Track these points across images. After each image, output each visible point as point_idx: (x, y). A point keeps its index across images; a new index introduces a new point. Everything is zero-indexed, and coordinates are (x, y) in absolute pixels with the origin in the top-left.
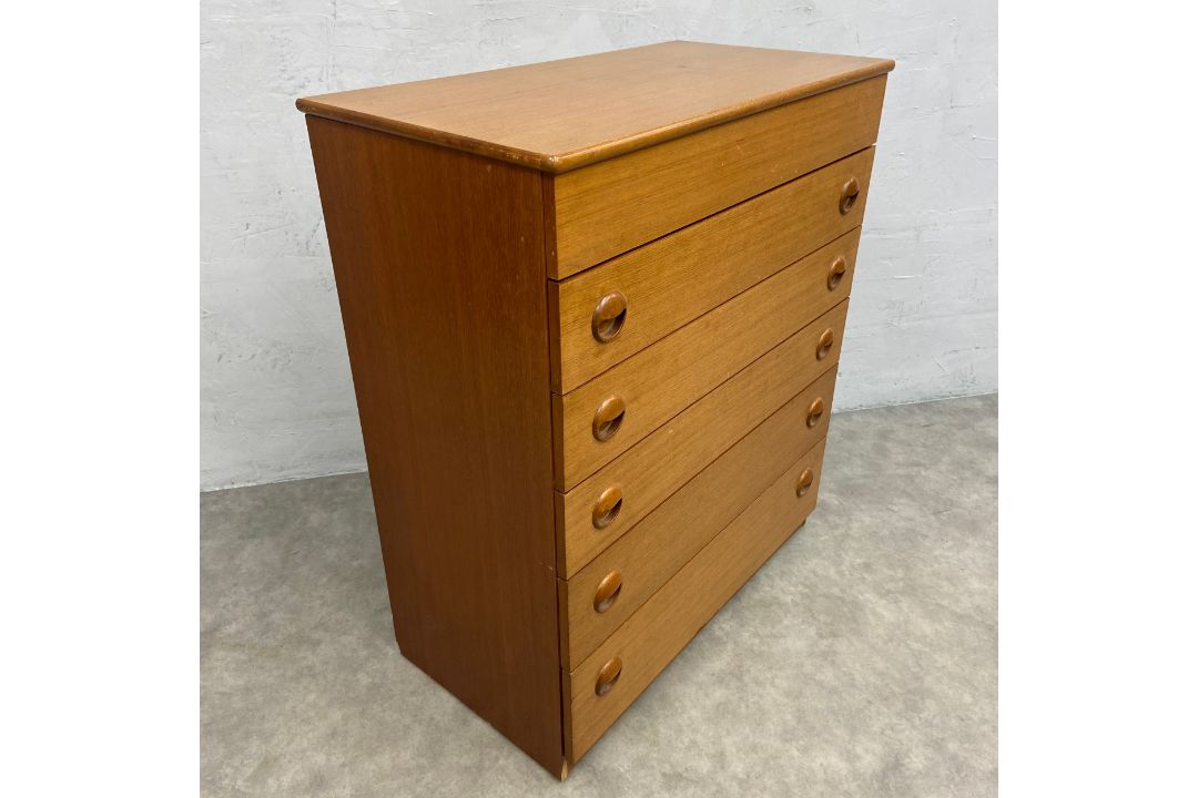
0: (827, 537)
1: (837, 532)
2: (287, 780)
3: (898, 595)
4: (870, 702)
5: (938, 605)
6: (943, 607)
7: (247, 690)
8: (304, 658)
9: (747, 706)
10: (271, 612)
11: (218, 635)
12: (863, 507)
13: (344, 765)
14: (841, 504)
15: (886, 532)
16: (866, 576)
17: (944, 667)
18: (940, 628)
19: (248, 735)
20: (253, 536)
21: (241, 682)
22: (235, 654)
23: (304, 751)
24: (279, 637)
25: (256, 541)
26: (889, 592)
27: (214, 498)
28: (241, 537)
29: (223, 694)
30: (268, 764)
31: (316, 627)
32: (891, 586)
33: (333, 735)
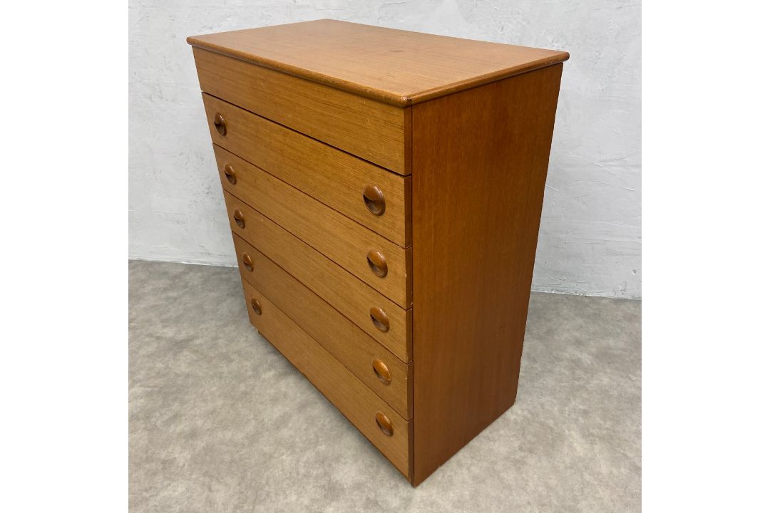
0: (567, 384)
1: (576, 383)
2: (179, 429)
3: (597, 439)
4: (529, 503)
5: (625, 455)
6: (627, 458)
7: (188, 376)
8: (222, 367)
9: (443, 476)
10: (220, 338)
11: (191, 343)
12: (608, 371)
13: (208, 430)
14: (592, 364)
15: (615, 393)
16: (580, 419)
17: (601, 498)
18: (615, 471)
19: (175, 399)
20: (233, 296)
21: (187, 371)
22: (192, 355)
23: (195, 416)
24: (216, 352)
25: (234, 298)
26: (592, 435)
27: (227, 271)
28: (228, 295)
29: (176, 374)
30: (176, 417)
31: (235, 353)
32: (595, 431)
33: (213, 412)
